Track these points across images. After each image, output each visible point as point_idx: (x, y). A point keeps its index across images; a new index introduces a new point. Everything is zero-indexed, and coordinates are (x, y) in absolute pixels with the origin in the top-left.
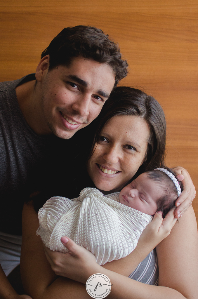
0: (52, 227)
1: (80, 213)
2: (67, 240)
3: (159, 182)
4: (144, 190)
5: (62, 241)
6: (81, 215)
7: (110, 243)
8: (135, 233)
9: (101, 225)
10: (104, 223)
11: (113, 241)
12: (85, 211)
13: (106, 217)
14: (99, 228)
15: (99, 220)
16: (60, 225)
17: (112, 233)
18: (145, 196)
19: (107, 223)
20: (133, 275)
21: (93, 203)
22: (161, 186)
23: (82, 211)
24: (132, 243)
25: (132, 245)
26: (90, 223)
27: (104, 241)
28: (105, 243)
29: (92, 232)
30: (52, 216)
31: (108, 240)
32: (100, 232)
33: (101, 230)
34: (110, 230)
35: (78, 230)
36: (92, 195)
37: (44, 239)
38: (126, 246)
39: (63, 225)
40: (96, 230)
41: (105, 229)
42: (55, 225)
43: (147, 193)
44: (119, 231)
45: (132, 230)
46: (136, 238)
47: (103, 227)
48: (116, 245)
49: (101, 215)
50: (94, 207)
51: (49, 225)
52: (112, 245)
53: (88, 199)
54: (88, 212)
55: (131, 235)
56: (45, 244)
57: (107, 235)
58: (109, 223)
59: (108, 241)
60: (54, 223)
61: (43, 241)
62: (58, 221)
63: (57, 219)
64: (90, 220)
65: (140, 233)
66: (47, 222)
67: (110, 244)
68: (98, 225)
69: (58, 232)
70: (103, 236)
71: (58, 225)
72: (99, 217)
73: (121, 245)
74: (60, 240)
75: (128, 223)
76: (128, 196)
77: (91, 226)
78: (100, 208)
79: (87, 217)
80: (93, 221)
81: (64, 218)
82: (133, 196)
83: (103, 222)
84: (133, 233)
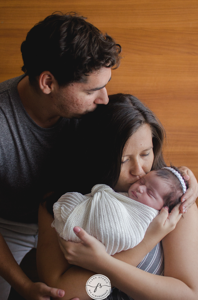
0: (65, 217)
1: (91, 205)
2: (79, 229)
3: (166, 179)
4: (152, 187)
5: (75, 230)
6: (92, 207)
7: (119, 233)
8: (142, 226)
9: (110, 216)
10: (114, 215)
11: (122, 231)
12: (96, 203)
13: (116, 209)
14: (109, 219)
15: (109, 212)
16: (73, 216)
17: (121, 224)
18: (153, 191)
19: (116, 215)
20: (141, 266)
21: (103, 197)
22: (168, 183)
23: (93, 204)
24: (139, 235)
25: (140, 236)
26: (101, 215)
27: (113, 231)
28: (114, 234)
29: (102, 223)
30: (65, 209)
31: (117, 230)
32: (110, 223)
33: (111, 221)
34: (118, 222)
35: (90, 221)
36: (103, 190)
37: (58, 230)
38: (134, 237)
39: (76, 216)
40: (106, 221)
41: (114, 221)
42: (68, 217)
43: (154, 190)
44: (127, 222)
45: (139, 222)
46: (143, 230)
47: (112, 218)
48: (124, 235)
49: (110, 208)
50: (104, 200)
51: (63, 216)
52: (120, 235)
53: (99, 193)
54: (99, 204)
55: (139, 227)
56: (59, 234)
57: (116, 226)
58: (118, 214)
59: (117, 232)
60: (67, 214)
61: (57, 231)
62: (71, 213)
63: (70, 211)
64: (101, 212)
65: (147, 226)
66: (61, 213)
67: (119, 235)
68: (108, 216)
69: (71, 222)
70: (112, 226)
71: (72, 216)
72: (109, 209)
73: (129, 235)
74: (73, 230)
75: (136, 216)
76: (137, 192)
77: (101, 217)
78: (110, 201)
79: (97, 209)
80: (104, 213)
81: (76, 210)
82: (142, 191)
83: (112, 214)
84: (141, 225)
